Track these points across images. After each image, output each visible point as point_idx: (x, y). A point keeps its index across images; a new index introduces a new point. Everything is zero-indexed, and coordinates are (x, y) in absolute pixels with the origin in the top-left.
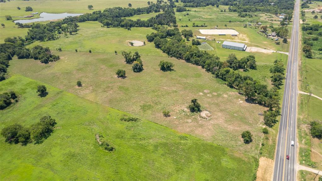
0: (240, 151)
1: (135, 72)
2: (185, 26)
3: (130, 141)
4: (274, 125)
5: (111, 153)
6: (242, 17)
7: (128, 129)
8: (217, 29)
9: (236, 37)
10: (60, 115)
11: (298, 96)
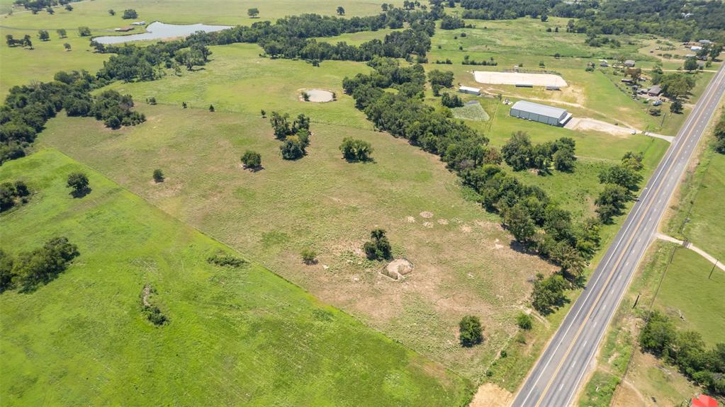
0: (442, 363)
1: (285, 158)
2: (443, 63)
3: (206, 308)
4: (555, 310)
5: (157, 328)
6: (592, 45)
7: (215, 281)
8: (518, 71)
9: (557, 94)
10: (92, 238)
11: (650, 245)
